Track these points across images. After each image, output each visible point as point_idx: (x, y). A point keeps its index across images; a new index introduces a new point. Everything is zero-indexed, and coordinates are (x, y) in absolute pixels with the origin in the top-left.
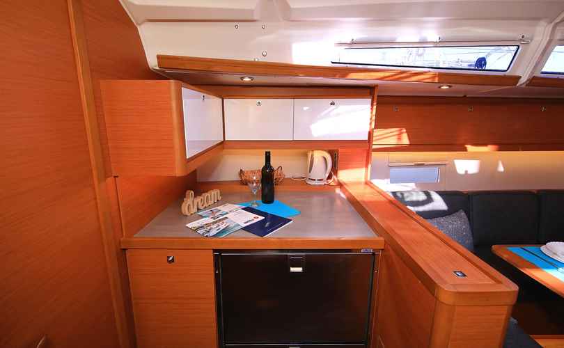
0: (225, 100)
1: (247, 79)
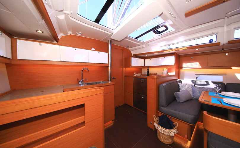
0: (145, 60)
1: (146, 56)
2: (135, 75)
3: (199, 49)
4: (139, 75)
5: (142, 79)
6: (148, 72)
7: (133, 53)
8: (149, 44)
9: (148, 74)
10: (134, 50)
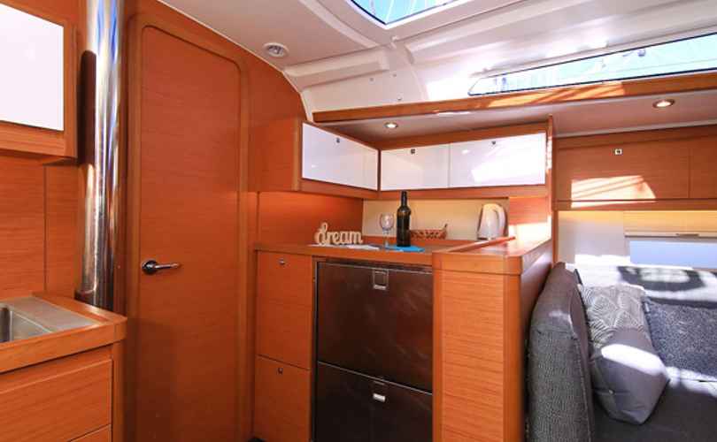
0: (383, 153)
1: (391, 126)
2: (326, 240)
3: (672, 102)
4: (351, 243)
5: (376, 271)
6: (403, 221)
7: (312, 103)
8: (412, 50)
9: (405, 236)
10: (316, 84)
